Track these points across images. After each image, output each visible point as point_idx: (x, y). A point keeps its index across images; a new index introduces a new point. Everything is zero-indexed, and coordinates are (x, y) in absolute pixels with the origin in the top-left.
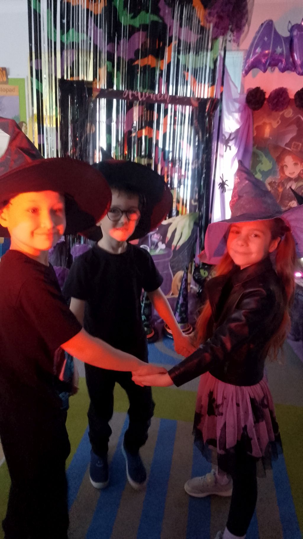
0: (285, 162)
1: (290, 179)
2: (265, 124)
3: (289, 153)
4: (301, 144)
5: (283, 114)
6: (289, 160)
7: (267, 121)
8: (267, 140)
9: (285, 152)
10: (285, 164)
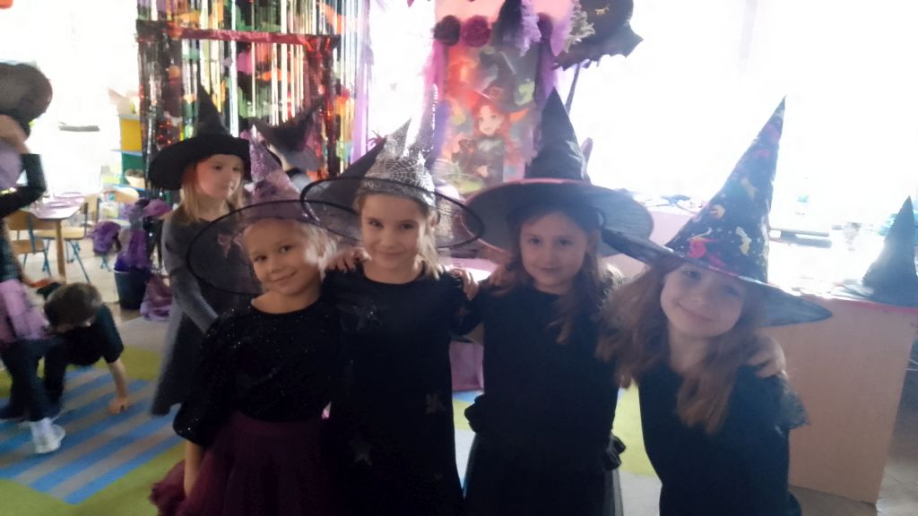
0: (481, 114)
1: (484, 137)
2: (462, 63)
3: (486, 102)
4: (501, 90)
5: (483, 50)
6: (486, 112)
7: (464, 59)
8: (462, 84)
9: (482, 101)
10: (482, 116)
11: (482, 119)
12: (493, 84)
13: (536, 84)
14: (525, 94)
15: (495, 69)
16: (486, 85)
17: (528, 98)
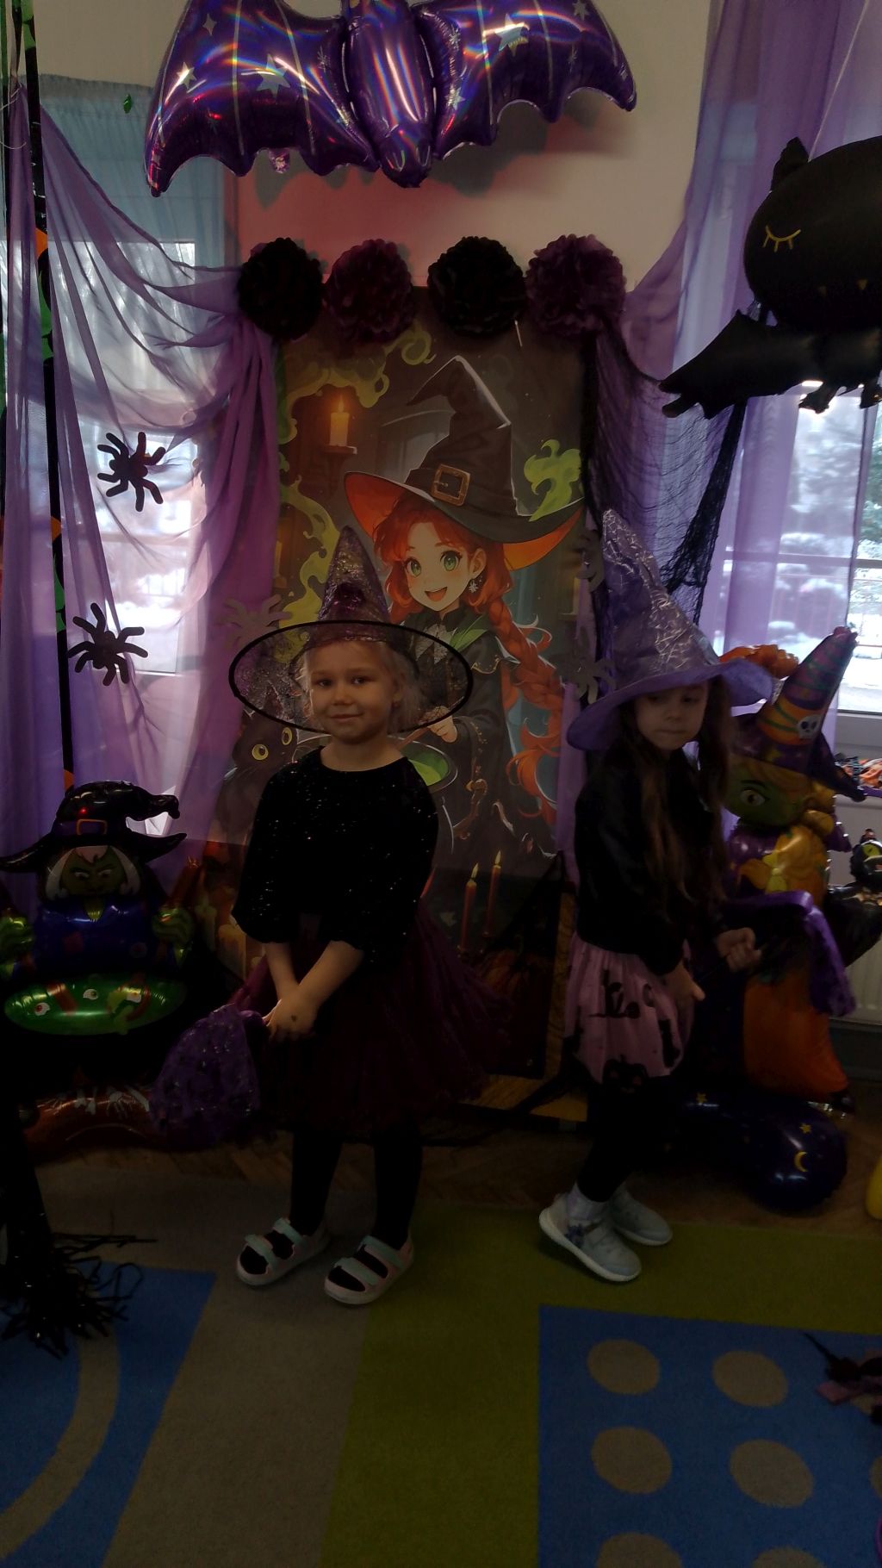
0: (409, 548)
1: (428, 617)
2: (329, 390)
3: (424, 510)
4: (468, 475)
5: (398, 351)
6: (424, 540)
7: (336, 378)
8: (340, 456)
9: (409, 509)
10: (410, 554)
11: (415, 562)
12: (437, 456)
13: (586, 455)
14: (547, 485)
15: (443, 409)
16: (416, 462)
17: (561, 498)
